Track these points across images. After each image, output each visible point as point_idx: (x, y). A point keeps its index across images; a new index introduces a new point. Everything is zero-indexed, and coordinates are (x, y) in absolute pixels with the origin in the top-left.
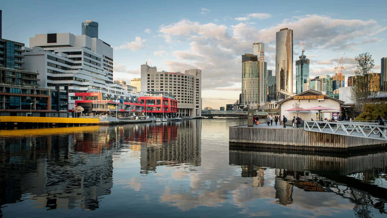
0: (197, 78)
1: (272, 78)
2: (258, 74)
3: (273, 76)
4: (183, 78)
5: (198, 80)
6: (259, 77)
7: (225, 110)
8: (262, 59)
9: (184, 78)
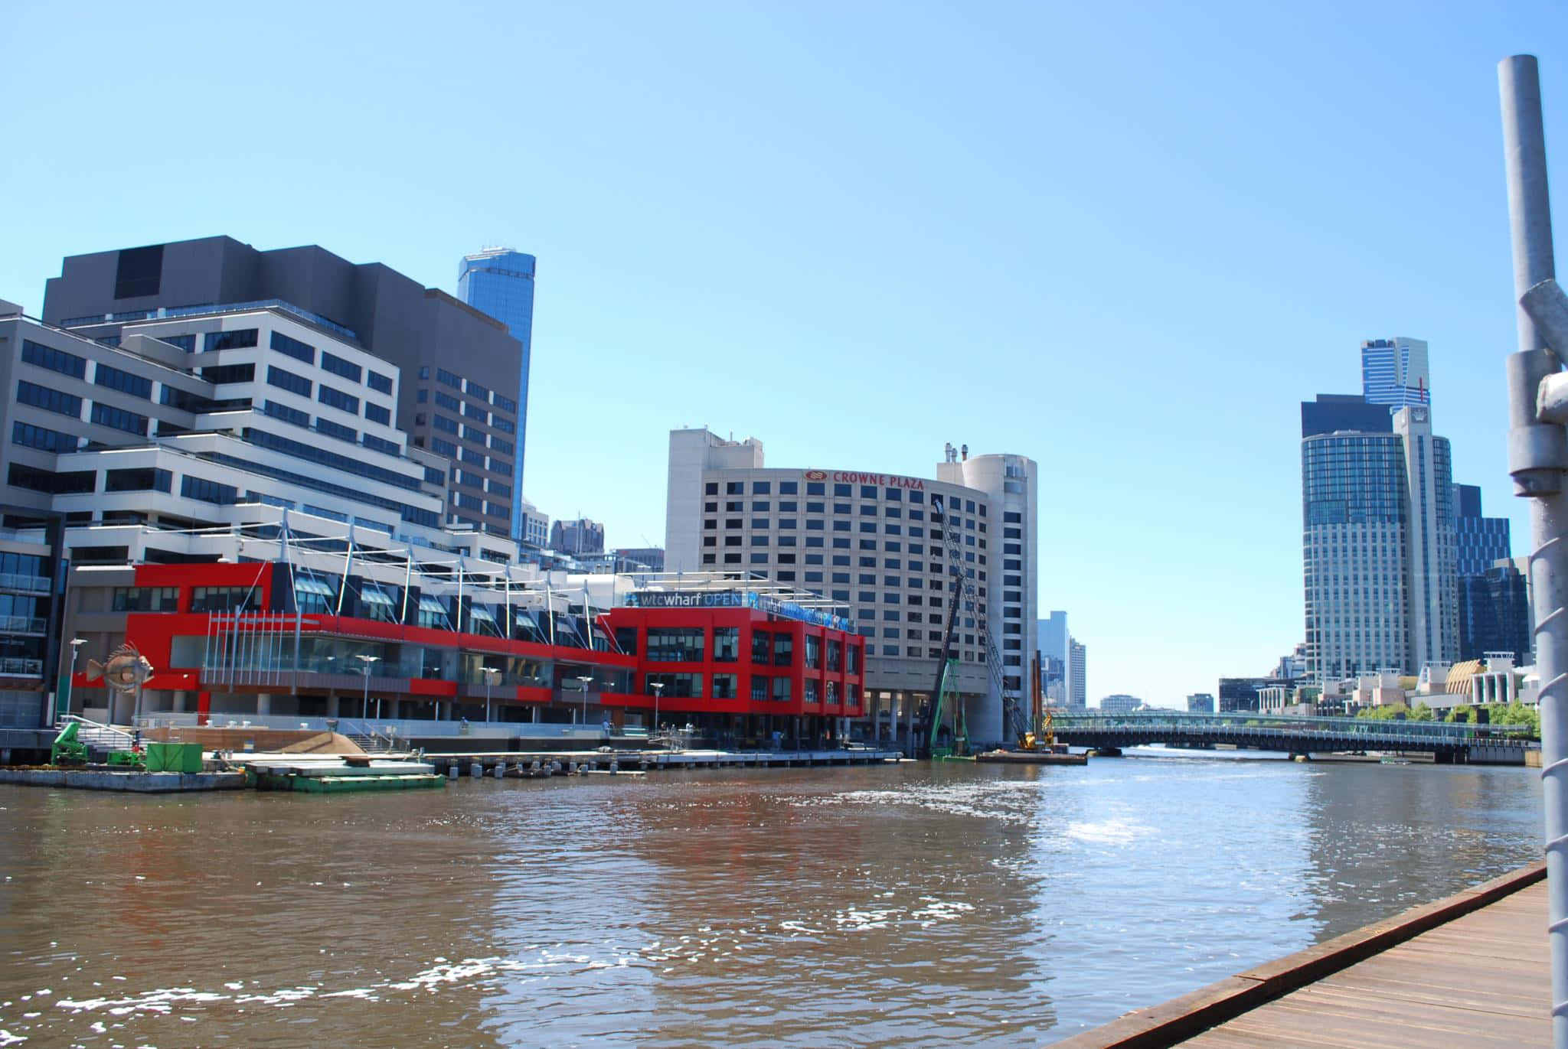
0: (1013, 508)
1: (1481, 530)
2: (1402, 503)
3: (1490, 521)
4: (916, 507)
5: (1016, 517)
6: (1403, 519)
7: (1217, 708)
8: (1420, 418)
9: (927, 507)
